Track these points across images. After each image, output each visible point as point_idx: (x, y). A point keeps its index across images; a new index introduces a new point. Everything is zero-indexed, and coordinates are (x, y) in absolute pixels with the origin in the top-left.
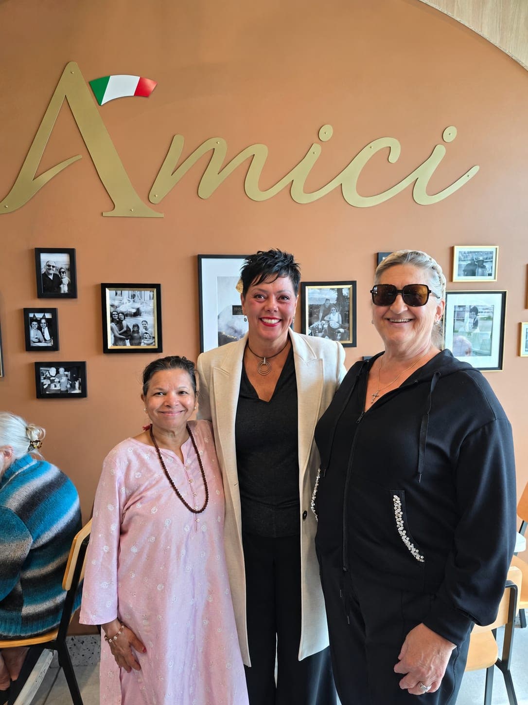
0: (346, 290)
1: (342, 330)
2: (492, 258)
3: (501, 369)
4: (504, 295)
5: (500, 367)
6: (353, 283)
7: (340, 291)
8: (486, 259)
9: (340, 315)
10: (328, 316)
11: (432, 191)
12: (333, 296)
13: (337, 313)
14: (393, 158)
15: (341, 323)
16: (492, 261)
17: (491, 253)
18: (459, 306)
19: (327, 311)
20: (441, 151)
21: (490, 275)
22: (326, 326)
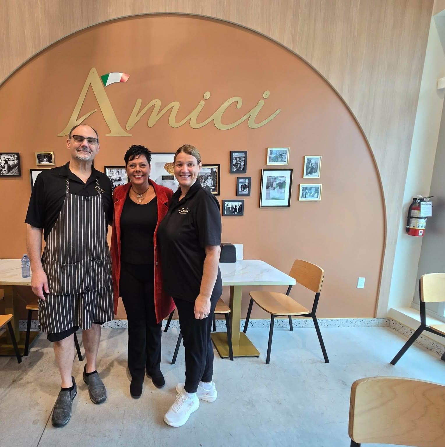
0: (215, 169)
1: (213, 188)
2: (286, 153)
3: (289, 206)
4: (292, 171)
5: (289, 205)
6: (219, 165)
7: (212, 169)
8: (283, 154)
9: (212, 180)
10: (206, 181)
11: (257, 121)
12: (209, 171)
13: (211, 180)
14: (239, 107)
15: (212, 184)
16: (286, 155)
17: (286, 151)
18: (270, 177)
19: (206, 179)
20: (262, 102)
21: (285, 161)
22: (205, 186)
